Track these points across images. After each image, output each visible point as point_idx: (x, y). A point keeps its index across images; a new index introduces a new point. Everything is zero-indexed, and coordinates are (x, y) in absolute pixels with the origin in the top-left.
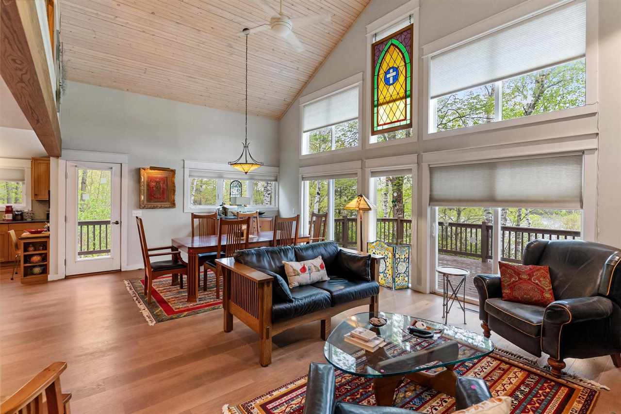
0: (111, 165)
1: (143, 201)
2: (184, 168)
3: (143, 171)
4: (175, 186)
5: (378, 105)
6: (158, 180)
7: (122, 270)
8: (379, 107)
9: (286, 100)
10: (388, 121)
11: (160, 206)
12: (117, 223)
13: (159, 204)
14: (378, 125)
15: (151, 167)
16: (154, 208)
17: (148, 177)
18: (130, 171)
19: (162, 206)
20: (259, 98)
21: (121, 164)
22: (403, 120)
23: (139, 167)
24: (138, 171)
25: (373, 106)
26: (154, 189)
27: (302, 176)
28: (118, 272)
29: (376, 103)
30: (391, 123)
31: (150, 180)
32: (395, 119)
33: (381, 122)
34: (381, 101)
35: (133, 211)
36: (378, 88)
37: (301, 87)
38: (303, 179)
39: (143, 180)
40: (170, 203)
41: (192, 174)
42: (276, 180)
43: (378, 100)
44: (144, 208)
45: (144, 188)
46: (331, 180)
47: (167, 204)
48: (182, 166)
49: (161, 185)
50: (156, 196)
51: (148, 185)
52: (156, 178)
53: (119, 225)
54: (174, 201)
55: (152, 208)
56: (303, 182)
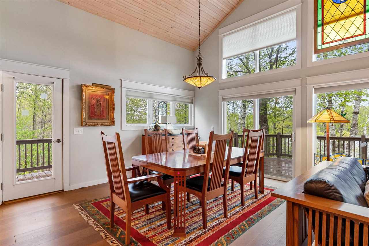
0: (52, 80)
1: (85, 118)
2: (121, 87)
3: (85, 87)
4: (114, 104)
5: (323, 25)
6: (98, 98)
7: (64, 190)
8: (325, 27)
9: (206, 31)
10: (338, 38)
11: (101, 124)
12: (59, 141)
13: (100, 122)
14: (323, 43)
15: (93, 84)
16: (95, 125)
17: (90, 94)
18: (72, 87)
19: (102, 124)
20: (185, 27)
21: (63, 79)
22: (361, 35)
23: (80, 84)
24: (80, 89)
25: (316, 26)
26: (95, 106)
27: (223, 97)
28: (60, 193)
29: (320, 23)
30: (342, 39)
31: (91, 97)
32: (348, 35)
33: (328, 40)
34: (327, 20)
35: (75, 129)
36: (323, 7)
37: (222, 18)
38: (223, 100)
39: (84, 97)
40: (109, 121)
41: (129, 94)
42: (192, 103)
43: (323, 19)
44: (86, 125)
45: (86, 106)
46: (257, 99)
47: (107, 122)
48: (120, 85)
49: (102, 103)
50: (97, 114)
51: (89, 103)
52: (97, 95)
53: (61, 143)
54: (113, 118)
55: (94, 126)
56: (223, 102)
